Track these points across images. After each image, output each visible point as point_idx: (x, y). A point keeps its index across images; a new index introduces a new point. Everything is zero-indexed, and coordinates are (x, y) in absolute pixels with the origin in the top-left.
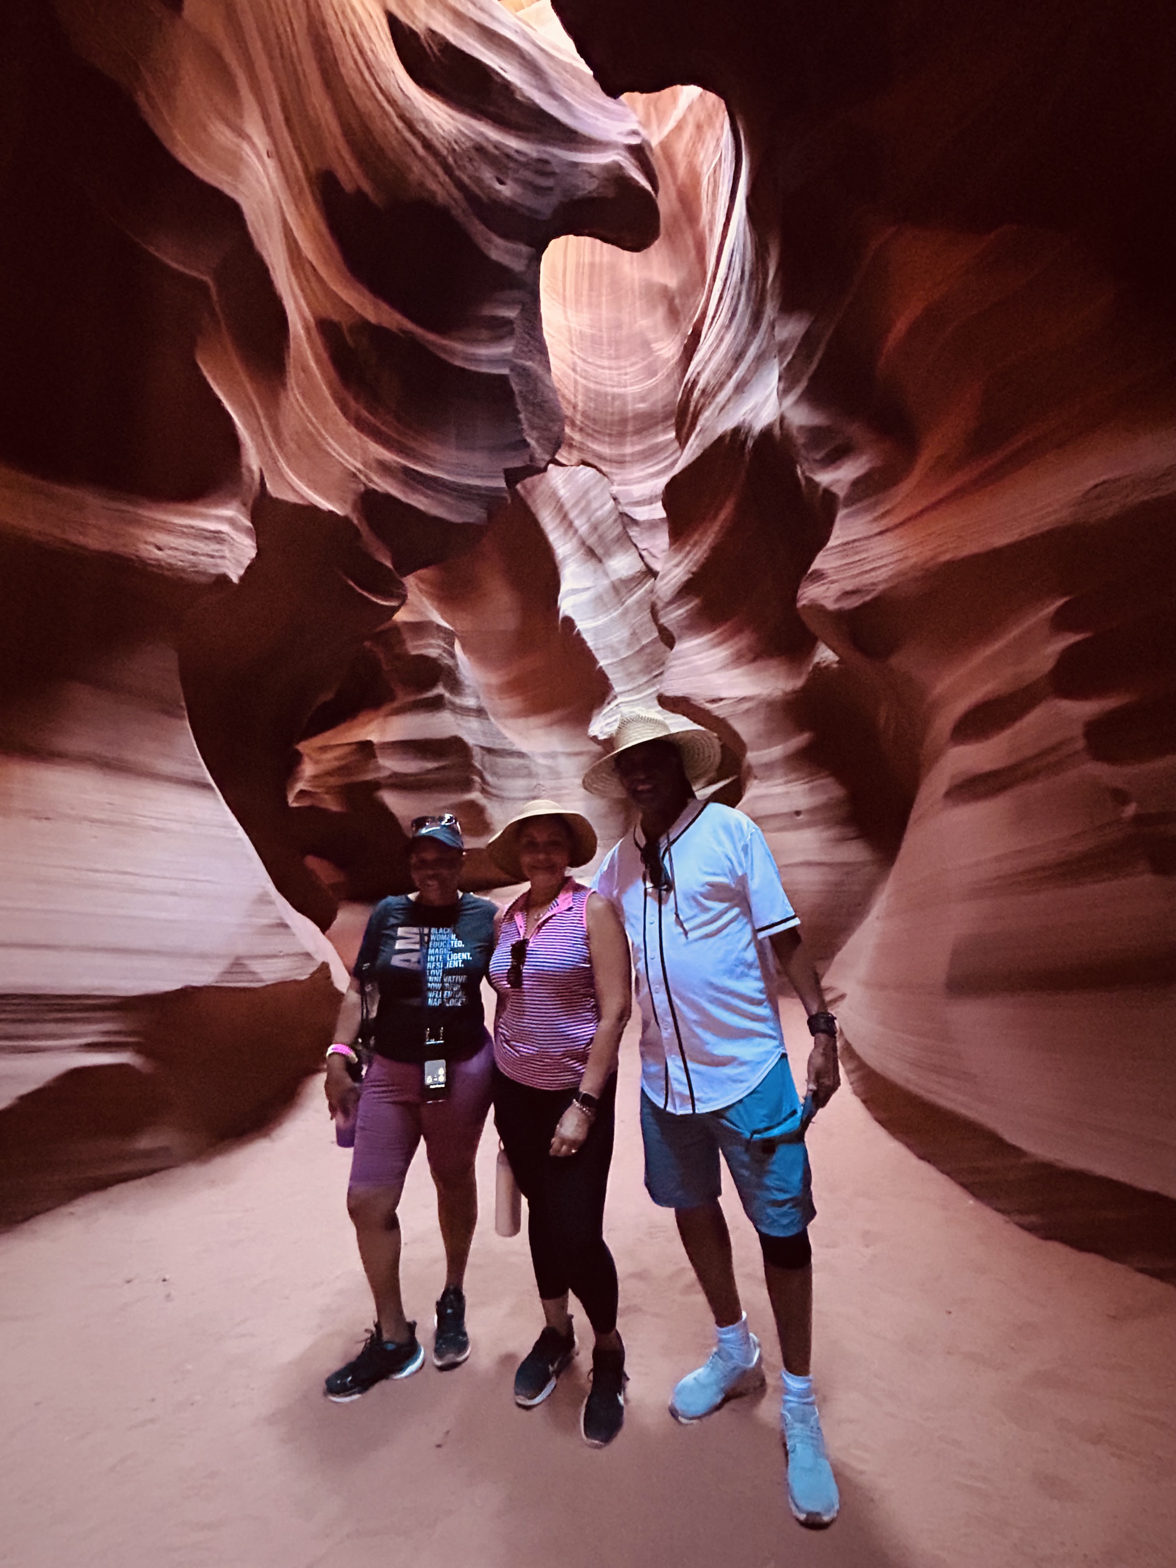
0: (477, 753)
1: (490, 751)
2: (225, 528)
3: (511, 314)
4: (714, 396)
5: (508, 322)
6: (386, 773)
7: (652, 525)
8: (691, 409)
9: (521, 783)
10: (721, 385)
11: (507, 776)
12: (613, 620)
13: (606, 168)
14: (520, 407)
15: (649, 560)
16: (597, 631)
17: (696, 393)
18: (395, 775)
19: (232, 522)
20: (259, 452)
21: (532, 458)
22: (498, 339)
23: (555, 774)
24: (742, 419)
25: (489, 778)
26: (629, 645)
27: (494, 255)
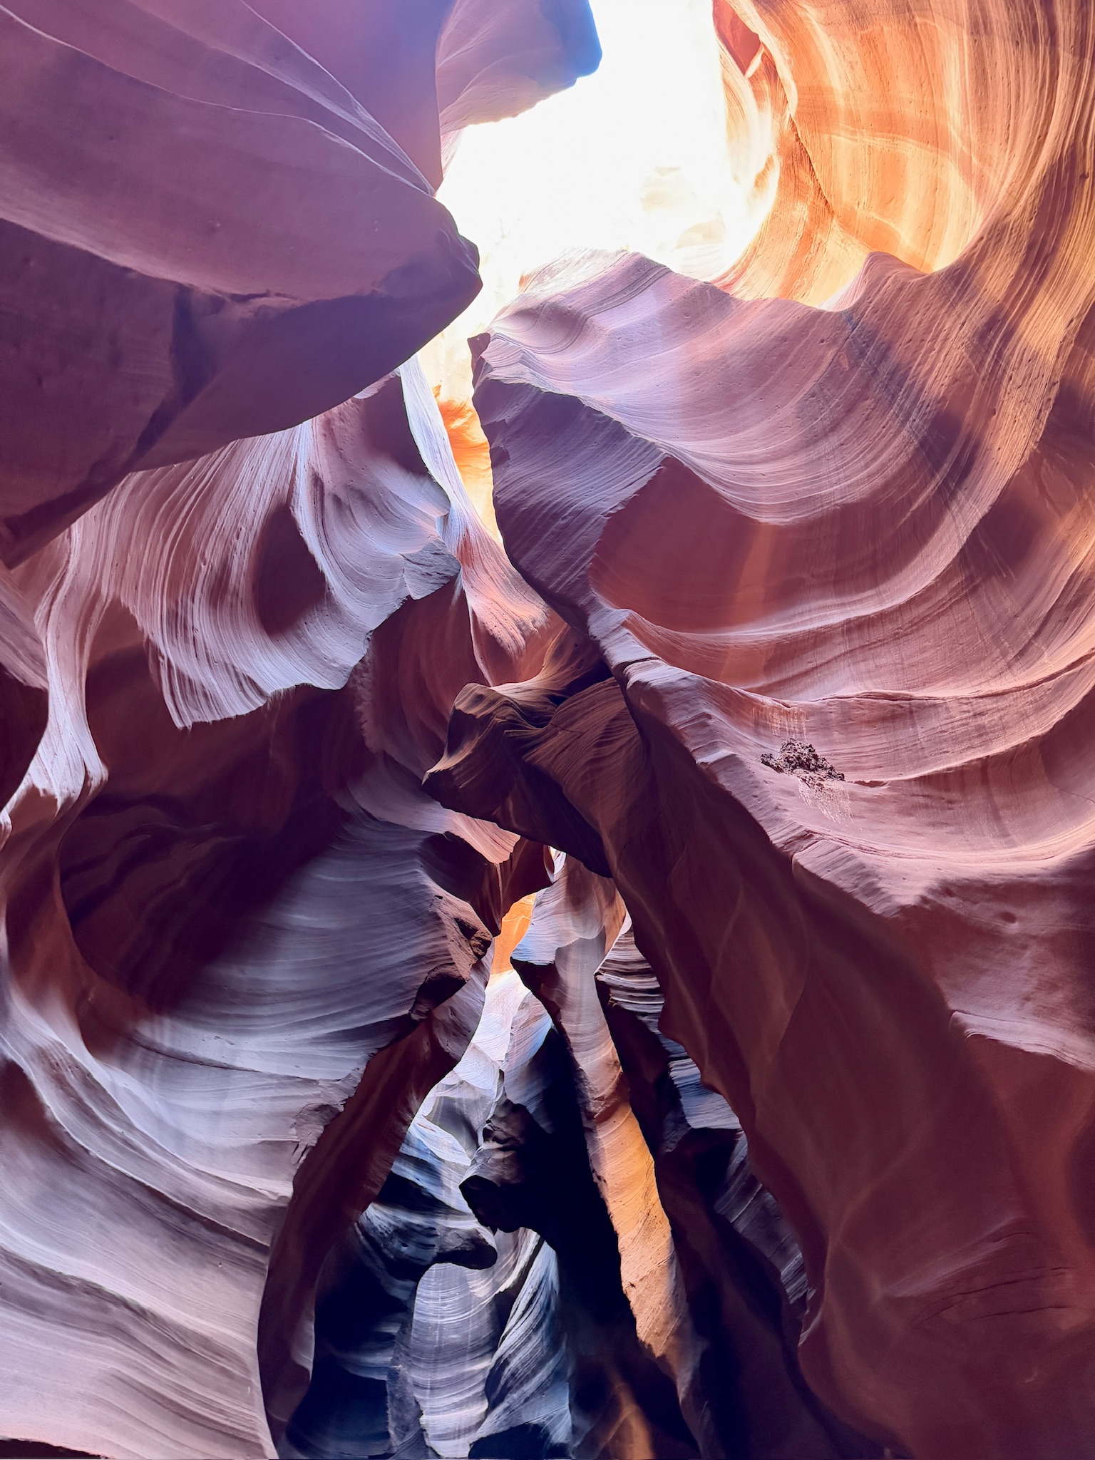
3: (394, 1330)
4: (522, 1384)
5: (391, 1337)
8: (502, 1382)
10: (528, 1379)
13: (469, 1233)
14: (389, 1404)
17: (507, 1372)
22: (382, 1349)
24: (542, 1421)
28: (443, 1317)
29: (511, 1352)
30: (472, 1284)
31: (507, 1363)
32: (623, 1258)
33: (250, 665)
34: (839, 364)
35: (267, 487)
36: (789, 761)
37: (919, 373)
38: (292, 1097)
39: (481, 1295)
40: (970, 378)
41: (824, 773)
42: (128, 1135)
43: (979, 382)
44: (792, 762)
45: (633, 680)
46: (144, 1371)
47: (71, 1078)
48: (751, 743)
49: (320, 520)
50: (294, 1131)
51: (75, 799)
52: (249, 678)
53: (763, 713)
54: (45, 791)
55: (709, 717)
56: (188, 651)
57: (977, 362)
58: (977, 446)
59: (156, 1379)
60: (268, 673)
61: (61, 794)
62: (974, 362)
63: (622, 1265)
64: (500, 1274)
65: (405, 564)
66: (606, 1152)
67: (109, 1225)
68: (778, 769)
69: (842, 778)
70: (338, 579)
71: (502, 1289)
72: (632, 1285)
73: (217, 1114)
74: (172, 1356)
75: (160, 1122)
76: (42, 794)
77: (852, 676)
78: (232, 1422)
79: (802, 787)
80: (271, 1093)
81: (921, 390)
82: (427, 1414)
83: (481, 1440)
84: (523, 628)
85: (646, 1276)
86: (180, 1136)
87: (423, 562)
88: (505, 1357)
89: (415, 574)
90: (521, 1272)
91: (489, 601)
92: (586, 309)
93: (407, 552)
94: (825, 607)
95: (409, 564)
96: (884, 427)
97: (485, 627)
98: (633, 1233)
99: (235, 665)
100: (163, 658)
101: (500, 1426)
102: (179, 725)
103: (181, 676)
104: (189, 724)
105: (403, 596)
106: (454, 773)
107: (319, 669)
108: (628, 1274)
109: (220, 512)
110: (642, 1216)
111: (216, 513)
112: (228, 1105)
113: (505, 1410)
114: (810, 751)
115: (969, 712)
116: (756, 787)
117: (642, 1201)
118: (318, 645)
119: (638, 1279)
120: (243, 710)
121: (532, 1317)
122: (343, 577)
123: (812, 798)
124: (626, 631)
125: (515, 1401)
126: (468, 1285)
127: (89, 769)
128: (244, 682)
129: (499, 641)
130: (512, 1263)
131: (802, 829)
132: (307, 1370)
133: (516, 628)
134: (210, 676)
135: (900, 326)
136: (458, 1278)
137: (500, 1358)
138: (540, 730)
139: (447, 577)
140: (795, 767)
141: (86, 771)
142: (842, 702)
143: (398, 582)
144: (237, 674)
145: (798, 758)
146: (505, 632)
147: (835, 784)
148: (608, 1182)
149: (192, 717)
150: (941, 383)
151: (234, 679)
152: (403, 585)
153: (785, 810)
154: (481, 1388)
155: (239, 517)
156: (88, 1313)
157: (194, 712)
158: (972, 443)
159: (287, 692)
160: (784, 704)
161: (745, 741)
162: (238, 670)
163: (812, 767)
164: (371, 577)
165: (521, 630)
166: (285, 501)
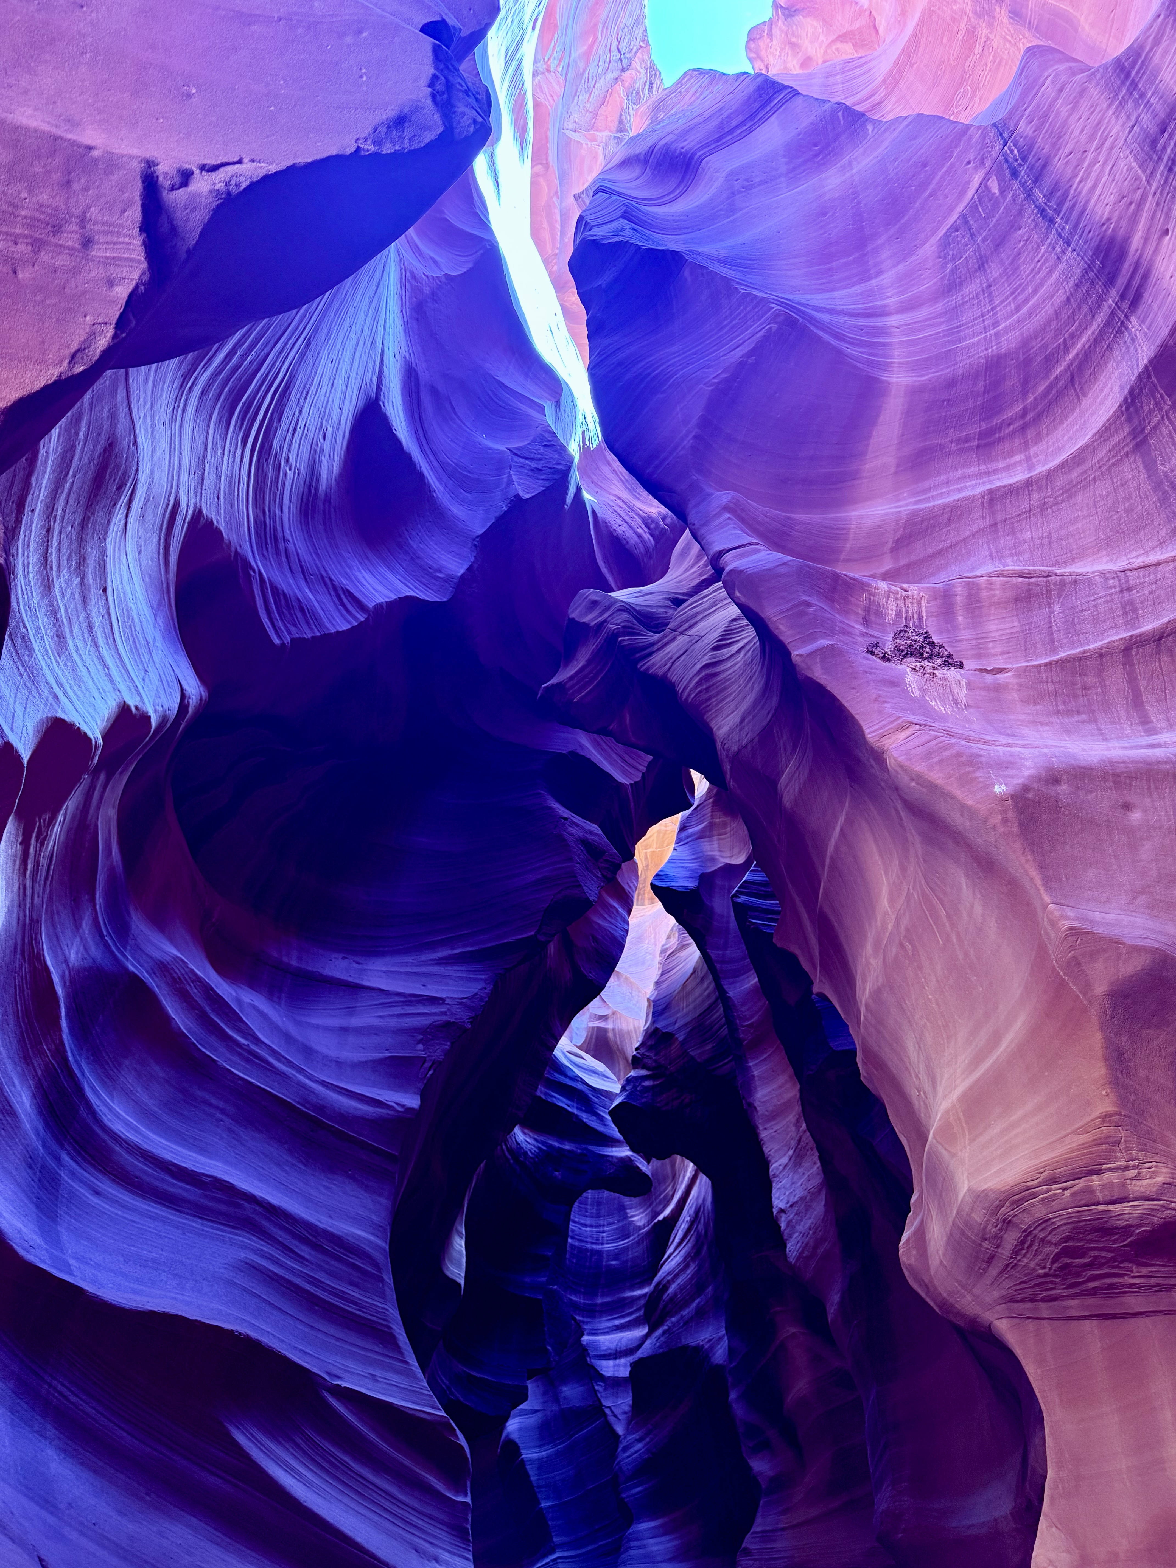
3: (547, 1252)
4: (680, 1308)
5: (546, 1259)
7: (616, 1382)
8: (662, 1306)
10: (686, 1304)
12: (558, 1455)
13: (623, 1160)
14: (545, 1322)
15: (612, 1420)
17: (666, 1297)
22: (536, 1270)
24: (702, 1343)
26: (574, 1487)
28: (602, 1244)
29: (669, 1278)
30: (630, 1212)
31: (666, 1287)
32: (774, 1184)
33: (348, 577)
34: (987, 188)
35: (352, 381)
36: (899, 650)
37: (1080, 193)
38: (418, 1014)
39: (639, 1224)
40: (1139, 192)
41: (939, 661)
42: (253, 1047)
43: (1150, 197)
44: (903, 651)
45: (727, 569)
46: (276, 1262)
47: (194, 992)
48: (857, 632)
49: (416, 416)
50: (420, 1047)
51: (172, 718)
52: (348, 590)
53: (876, 599)
54: (137, 708)
55: (809, 605)
56: (280, 563)
57: (1148, 172)
58: (1146, 276)
59: (292, 1271)
60: (368, 586)
61: (155, 711)
62: (1144, 171)
63: (774, 1191)
64: (660, 1203)
65: (512, 460)
66: (756, 1078)
67: (240, 1131)
68: (885, 658)
69: (961, 666)
70: (440, 480)
71: (660, 1218)
72: (782, 1211)
73: (345, 1030)
74: (305, 1251)
75: (288, 1038)
76: (133, 710)
77: (991, 554)
78: (363, 1312)
79: (911, 678)
80: (398, 1010)
81: (1082, 212)
82: (589, 1334)
83: (641, 1360)
84: (652, 526)
85: (796, 1202)
86: (307, 1051)
87: (532, 456)
88: (665, 1281)
89: (523, 470)
90: (679, 1202)
91: (613, 498)
92: (699, 149)
93: (513, 445)
94: (963, 478)
95: (516, 459)
96: (1039, 261)
97: (607, 527)
98: (784, 1160)
99: (333, 577)
100: (254, 571)
101: (660, 1347)
102: (277, 641)
103: (275, 590)
104: (287, 639)
105: (512, 494)
106: (568, 686)
107: (423, 580)
108: (779, 1201)
109: (300, 412)
110: (793, 1143)
111: (297, 413)
112: (355, 1022)
113: (664, 1333)
114: (925, 638)
115: (1115, 587)
116: (855, 678)
117: (793, 1129)
118: (421, 554)
119: (788, 1205)
120: (344, 627)
121: (689, 1245)
122: (445, 478)
123: (920, 689)
124: (727, 515)
125: (674, 1324)
126: (627, 1213)
127: (185, 686)
128: (343, 596)
129: (624, 542)
130: (671, 1193)
131: (901, 720)
132: (459, 1285)
133: (643, 526)
134: (307, 590)
135: (1058, 138)
136: (616, 1206)
137: (659, 1283)
138: (657, 636)
139: (557, 471)
140: (905, 656)
141: (182, 690)
142: (969, 582)
143: (505, 480)
144: (335, 588)
145: (910, 646)
146: (631, 532)
147: (952, 673)
148: (758, 1108)
149: (289, 633)
150: (1106, 202)
151: (332, 593)
152: (510, 482)
153: (885, 702)
154: (642, 1312)
155: (324, 416)
156: (223, 1208)
157: (293, 629)
158: (1141, 271)
159: (390, 604)
160: (902, 589)
161: (850, 630)
162: (336, 583)
163: (925, 655)
164: (476, 476)
165: (649, 528)
166: (373, 396)
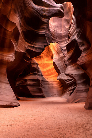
0: (41, 81)
1: (43, 81)
2: (12, 56)
6: (28, 84)
7: (65, 50)
9: (47, 86)
11: (45, 85)
12: (61, 63)
15: (65, 55)
16: (58, 64)
18: (29, 84)
19: (13, 55)
20: (16, 47)
21: (48, 44)
23: (53, 85)
25: (43, 85)
26: (63, 66)
27: (44, 21)
